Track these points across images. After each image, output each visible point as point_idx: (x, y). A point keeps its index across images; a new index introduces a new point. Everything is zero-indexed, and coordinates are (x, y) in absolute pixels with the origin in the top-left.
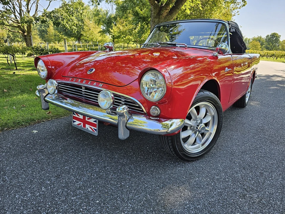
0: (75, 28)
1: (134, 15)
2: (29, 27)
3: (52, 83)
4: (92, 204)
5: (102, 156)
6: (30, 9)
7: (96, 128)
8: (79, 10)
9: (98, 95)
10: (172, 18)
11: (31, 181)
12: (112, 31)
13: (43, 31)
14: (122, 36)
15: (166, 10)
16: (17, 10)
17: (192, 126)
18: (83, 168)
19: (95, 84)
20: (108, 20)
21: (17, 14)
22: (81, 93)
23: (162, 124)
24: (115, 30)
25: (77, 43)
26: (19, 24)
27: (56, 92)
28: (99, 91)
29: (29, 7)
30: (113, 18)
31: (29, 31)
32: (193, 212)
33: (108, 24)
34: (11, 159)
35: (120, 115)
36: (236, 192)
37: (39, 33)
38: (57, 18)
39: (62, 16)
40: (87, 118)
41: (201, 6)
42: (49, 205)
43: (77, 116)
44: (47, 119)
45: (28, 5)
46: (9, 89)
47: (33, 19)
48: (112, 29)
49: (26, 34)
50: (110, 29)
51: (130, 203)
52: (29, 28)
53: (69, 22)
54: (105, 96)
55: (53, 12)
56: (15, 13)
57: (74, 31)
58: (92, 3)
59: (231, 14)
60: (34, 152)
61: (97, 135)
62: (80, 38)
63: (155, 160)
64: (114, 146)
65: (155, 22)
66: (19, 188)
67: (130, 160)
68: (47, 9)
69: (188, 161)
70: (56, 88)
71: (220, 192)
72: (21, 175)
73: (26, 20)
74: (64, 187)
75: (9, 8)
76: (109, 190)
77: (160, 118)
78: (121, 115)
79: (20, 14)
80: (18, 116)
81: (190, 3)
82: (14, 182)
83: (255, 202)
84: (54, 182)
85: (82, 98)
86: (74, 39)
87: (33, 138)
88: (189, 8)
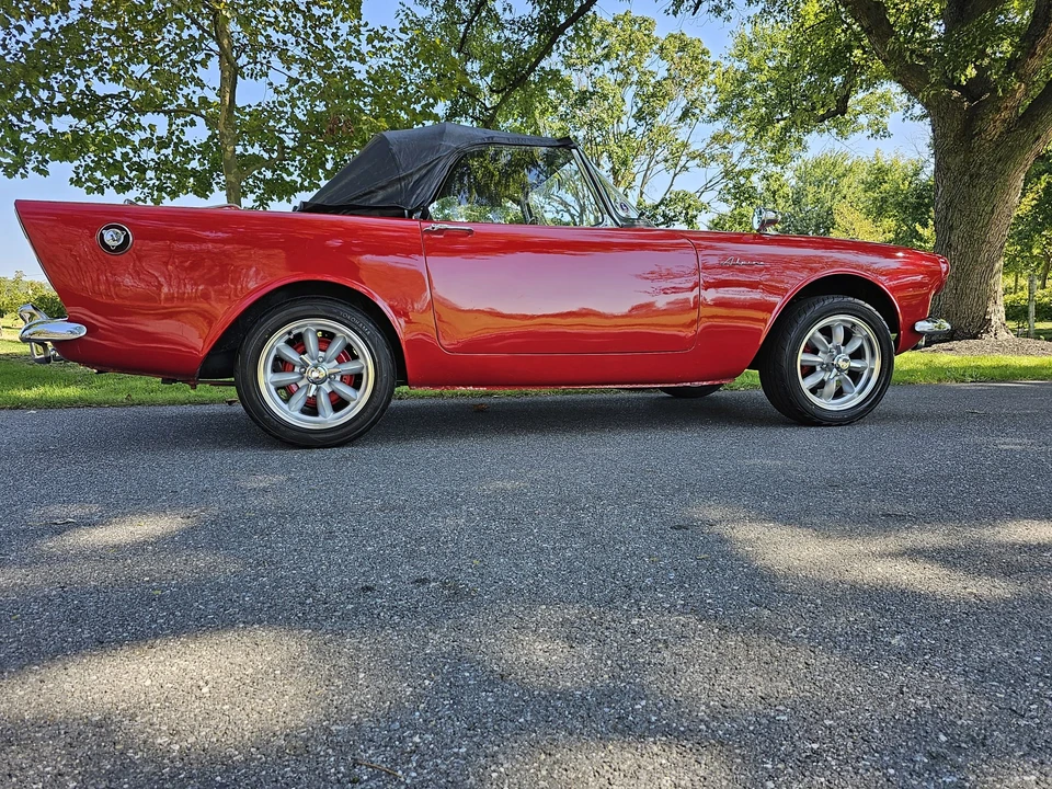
15: (998, 110)
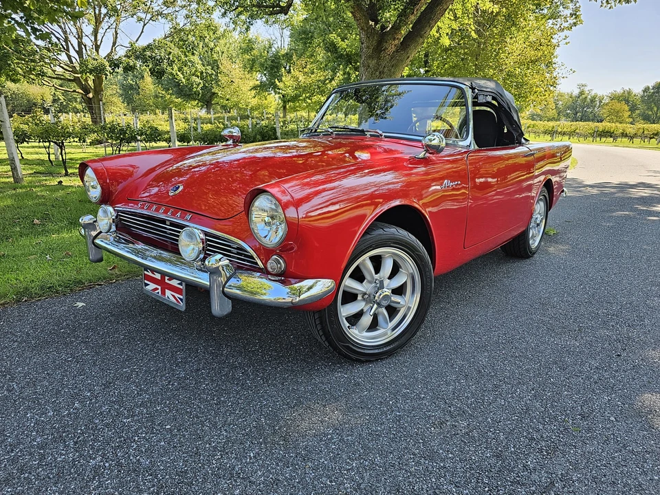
0: (198, 80)
1: (327, 49)
2: (98, 81)
3: (105, 212)
4: (157, 430)
5: (197, 350)
6: (101, 42)
7: (181, 297)
8: (206, 40)
9: (178, 236)
10: (408, 57)
11: (58, 392)
12: (280, 85)
13: (131, 88)
14: (304, 95)
15: (394, 39)
16: (72, 45)
17: (365, 294)
18: (157, 371)
19: (179, 214)
20: (272, 62)
21: (73, 53)
22: (165, 232)
23: (291, 289)
24: (287, 83)
25: (203, 113)
26: (76, 75)
27: (114, 228)
28: (182, 227)
29: (99, 37)
30: (283, 56)
31: (97, 89)
32: (334, 447)
33: (272, 69)
34: (28, 354)
35: (212, 271)
36: (429, 417)
37: (121, 92)
38: (158, 62)
39: (168, 55)
40: (167, 278)
41: (474, 28)
42: (81, 430)
43: (150, 274)
44: (108, 280)
45: (95, 33)
46: (46, 217)
47: (107, 64)
48: (280, 81)
49: (91, 95)
50: (276, 80)
51: (225, 430)
52: (97, 82)
53: (185, 68)
54: (191, 236)
55: (149, 47)
56: (68, 50)
57: (196, 88)
58: (234, 26)
59: (549, 44)
60: (72, 342)
61: (183, 309)
62: (211, 100)
63: (297, 359)
64: (227, 333)
65: (369, 66)
66: (34, 402)
67: (250, 359)
68: (137, 41)
69: (361, 362)
70: (113, 222)
71: (400, 416)
72: (40, 381)
73: (90, 66)
74: (114, 402)
75: (56, 40)
76: (195, 408)
77: (285, 277)
78: (214, 272)
79: (80, 53)
80: (50, 275)
81: (449, 22)
82: (28, 392)
83: (458, 434)
84: (98, 394)
85: (166, 241)
86: (198, 104)
87: (75, 317)
88: (447, 34)
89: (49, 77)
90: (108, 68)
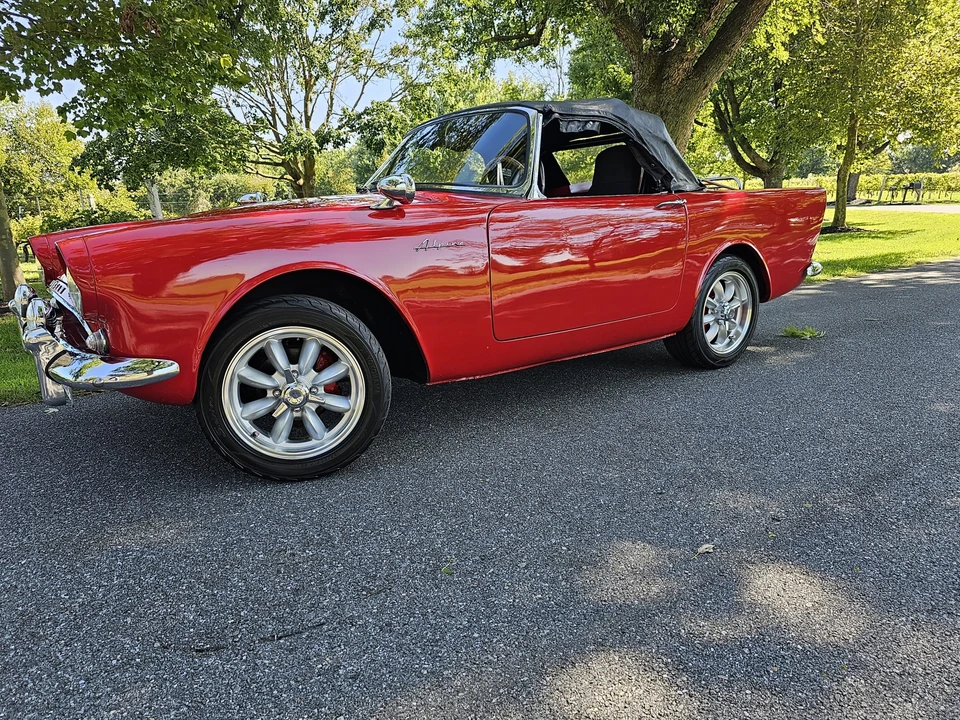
2: (310, 163)
6: (313, 111)
8: (447, 95)
15: (682, 61)
16: (280, 119)
17: (276, 389)
21: (282, 130)
29: (310, 106)
31: (308, 174)
41: (820, 30)
45: (307, 99)
49: (301, 182)
52: (308, 164)
55: (366, 112)
56: (275, 126)
57: (434, 163)
65: (645, 105)
68: (355, 105)
73: (293, 144)
75: (262, 115)
79: (288, 128)
88: (783, 44)
89: (252, 162)
90: (315, 144)
